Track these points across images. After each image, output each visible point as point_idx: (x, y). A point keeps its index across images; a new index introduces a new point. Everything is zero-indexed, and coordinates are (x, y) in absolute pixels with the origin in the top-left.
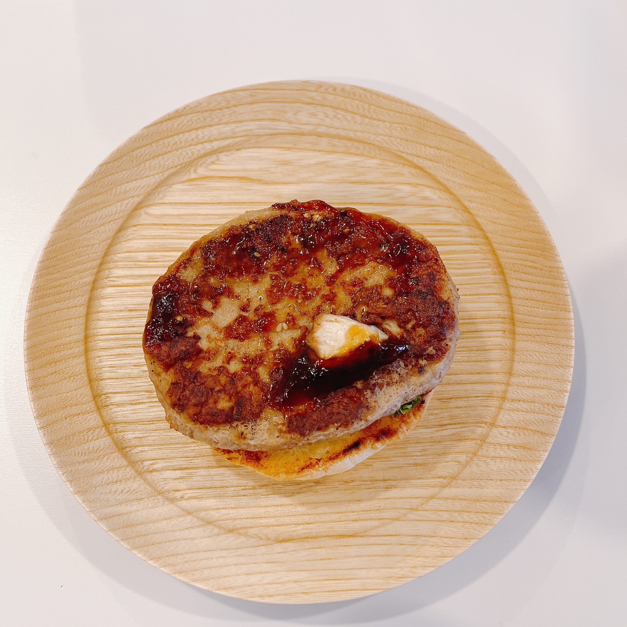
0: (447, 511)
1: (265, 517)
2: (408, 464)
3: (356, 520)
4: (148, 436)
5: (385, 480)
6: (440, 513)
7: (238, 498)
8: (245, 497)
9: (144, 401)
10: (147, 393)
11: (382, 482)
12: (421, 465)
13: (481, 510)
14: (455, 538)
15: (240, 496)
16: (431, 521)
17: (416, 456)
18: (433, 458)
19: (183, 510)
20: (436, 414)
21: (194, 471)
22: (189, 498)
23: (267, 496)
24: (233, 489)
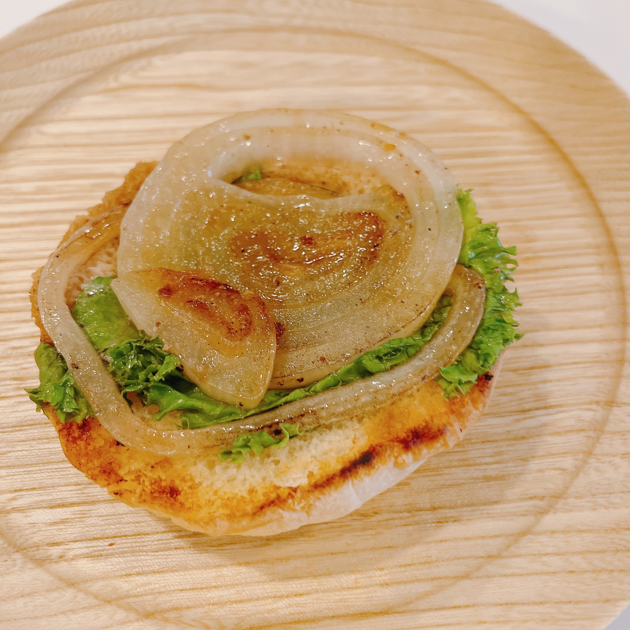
0: (557, 554)
1: (215, 587)
2: (473, 479)
3: (387, 584)
4: (10, 452)
5: (435, 509)
6: (545, 559)
7: (166, 553)
8: (179, 551)
9: (10, 394)
10: (15, 382)
11: (429, 512)
12: (496, 478)
13: (625, 546)
14: (585, 602)
15: (170, 549)
16: (532, 574)
17: (486, 464)
18: (516, 466)
19: (60, 579)
20: (511, 394)
21: (87, 508)
22: (75, 558)
23: (220, 548)
24: (156, 537)
